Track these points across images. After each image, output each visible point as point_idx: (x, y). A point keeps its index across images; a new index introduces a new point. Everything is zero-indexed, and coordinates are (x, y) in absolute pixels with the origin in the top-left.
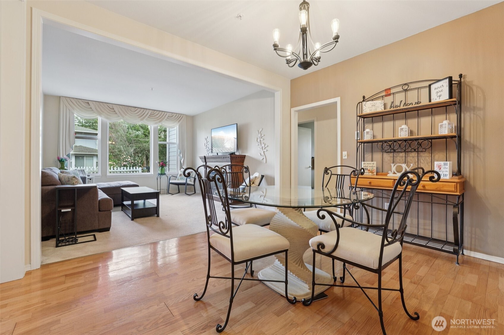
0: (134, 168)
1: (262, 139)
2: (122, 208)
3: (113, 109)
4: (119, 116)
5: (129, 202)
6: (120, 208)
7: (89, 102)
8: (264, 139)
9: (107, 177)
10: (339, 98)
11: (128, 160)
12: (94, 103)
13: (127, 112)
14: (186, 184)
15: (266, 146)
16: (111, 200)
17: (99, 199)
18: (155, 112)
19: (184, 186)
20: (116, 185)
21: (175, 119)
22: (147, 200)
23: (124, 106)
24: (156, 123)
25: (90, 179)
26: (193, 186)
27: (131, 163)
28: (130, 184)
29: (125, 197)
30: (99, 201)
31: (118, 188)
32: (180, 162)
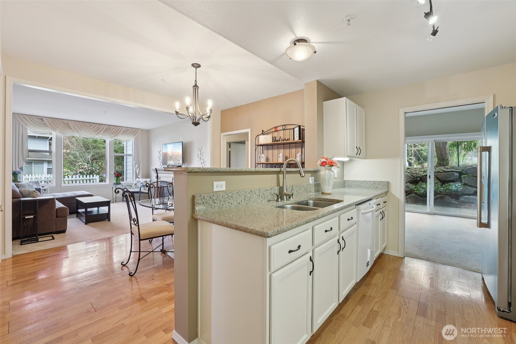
0: (91, 176)
1: (201, 156)
2: (77, 215)
3: (68, 124)
4: (74, 131)
5: (84, 210)
6: (75, 215)
7: (43, 118)
8: (203, 156)
9: (62, 187)
10: (250, 129)
11: (85, 167)
12: (49, 119)
13: (81, 127)
14: (140, 193)
15: (204, 162)
16: (67, 208)
17: (57, 207)
18: (111, 127)
19: (138, 194)
20: (70, 195)
21: (131, 133)
22: (100, 208)
23: (79, 122)
24: (112, 137)
25: (45, 190)
26: (148, 194)
27: (88, 170)
28: (84, 194)
29: (79, 206)
30: (57, 209)
31: (73, 198)
32: (136, 172)
